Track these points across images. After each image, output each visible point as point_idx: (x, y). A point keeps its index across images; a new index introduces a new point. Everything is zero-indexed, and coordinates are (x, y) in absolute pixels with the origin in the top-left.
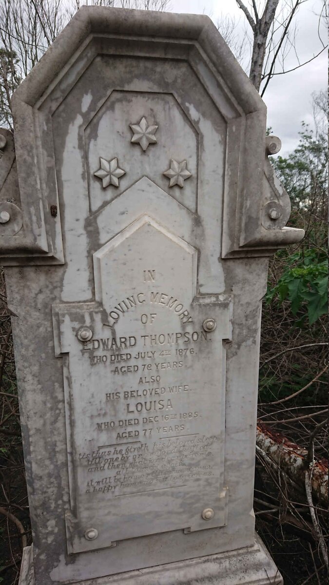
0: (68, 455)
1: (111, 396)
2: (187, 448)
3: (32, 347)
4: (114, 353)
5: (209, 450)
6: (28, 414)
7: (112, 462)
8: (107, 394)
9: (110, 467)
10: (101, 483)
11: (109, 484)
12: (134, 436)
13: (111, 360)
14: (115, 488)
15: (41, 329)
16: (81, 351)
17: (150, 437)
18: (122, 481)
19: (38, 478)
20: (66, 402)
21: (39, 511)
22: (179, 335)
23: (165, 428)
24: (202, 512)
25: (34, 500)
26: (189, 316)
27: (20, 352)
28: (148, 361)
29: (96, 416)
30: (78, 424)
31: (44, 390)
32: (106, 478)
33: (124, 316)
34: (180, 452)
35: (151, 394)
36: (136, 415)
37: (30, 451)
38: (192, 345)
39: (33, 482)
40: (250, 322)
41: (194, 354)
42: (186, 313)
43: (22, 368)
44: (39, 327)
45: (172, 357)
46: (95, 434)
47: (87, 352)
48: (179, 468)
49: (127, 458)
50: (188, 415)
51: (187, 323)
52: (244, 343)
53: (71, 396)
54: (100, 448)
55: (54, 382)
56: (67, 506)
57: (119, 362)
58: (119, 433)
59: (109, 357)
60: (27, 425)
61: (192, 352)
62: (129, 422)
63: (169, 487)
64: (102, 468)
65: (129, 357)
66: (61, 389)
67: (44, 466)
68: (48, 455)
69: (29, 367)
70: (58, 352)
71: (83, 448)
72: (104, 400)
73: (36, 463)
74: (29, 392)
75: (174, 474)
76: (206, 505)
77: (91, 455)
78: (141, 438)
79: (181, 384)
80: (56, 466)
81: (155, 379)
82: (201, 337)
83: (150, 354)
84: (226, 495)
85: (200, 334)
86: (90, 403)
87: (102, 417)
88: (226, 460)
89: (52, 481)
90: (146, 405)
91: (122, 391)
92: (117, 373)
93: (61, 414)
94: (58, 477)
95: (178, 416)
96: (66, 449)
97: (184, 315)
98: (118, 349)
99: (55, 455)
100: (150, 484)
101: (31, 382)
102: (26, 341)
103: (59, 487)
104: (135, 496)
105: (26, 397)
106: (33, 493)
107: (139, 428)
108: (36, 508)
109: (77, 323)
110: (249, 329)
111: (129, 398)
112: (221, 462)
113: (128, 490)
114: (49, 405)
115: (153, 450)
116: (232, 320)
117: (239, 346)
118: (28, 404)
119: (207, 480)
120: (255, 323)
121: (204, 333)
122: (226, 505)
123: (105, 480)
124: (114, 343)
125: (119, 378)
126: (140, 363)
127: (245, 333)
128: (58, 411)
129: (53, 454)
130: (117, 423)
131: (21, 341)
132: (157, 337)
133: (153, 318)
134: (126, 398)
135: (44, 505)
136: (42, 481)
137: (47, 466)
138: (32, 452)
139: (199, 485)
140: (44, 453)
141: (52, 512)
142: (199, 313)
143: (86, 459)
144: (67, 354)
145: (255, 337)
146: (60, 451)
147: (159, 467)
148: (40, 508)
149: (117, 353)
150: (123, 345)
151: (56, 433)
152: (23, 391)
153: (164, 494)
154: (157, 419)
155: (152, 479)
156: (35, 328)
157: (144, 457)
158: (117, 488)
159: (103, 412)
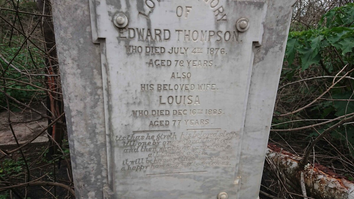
0: (107, 136)
1: (146, 86)
2: (210, 140)
3: (71, 29)
4: (149, 45)
5: (229, 144)
6: (70, 96)
7: (144, 146)
8: (142, 85)
9: (143, 150)
10: (134, 163)
11: (141, 164)
12: (165, 125)
13: (146, 52)
14: (146, 168)
15: (78, 11)
16: (118, 38)
17: (179, 127)
18: (153, 163)
19: (80, 155)
20: (104, 88)
21: (81, 184)
22: (212, 34)
23: (192, 121)
24: (218, 195)
25: (77, 174)
26: (224, 13)
27: (59, 34)
28: (181, 57)
29: (132, 104)
30: (115, 109)
31: (83, 75)
32: (139, 159)
33: (159, 5)
34: (203, 142)
35: (182, 89)
36: (167, 107)
37: (72, 130)
38: (224, 45)
39: (76, 158)
40: (280, 27)
41: (225, 54)
42: (221, 10)
43: (62, 51)
44: (76, 9)
45: (204, 55)
46: (130, 120)
47: (123, 40)
48: (201, 156)
49: (158, 143)
50: (213, 112)
51: (221, 21)
52: (272, 48)
53: (108, 82)
54: (135, 132)
55: (92, 69)
56: (105, 181)
57: (154, 54)
58: (151, 121)
59: (144, 48)
60: (69, 107)
61: (223, 52)
62: (161, 113)
63: (192, 171)
64: (136, 150)
65: (163, 51)
66: (100, 76)
67: (85, 145)
68: (88, 135)
69: (68, 50)
70: (95, 37)
71: (120, 131)
72: (139, 90)
73: (78, 141)
74: (69, 75)
75: (197, 161)
76: (222, 190)
77: (127, 138)
78: (170, 128)
79: (210, 82)
80: (96, 145)
81: (186, 76)
82: (233, 38)
83: (183, 50)
84: (239, 182)
85: (232, 34)
86: (126, 91)
87: (137, 105)
88: (242, 154)
89: (92, 158)
90: (176, 99)
91: (155, 84)
92: (151, 65)
93: (100, 100)
94: (98, 155)
95: (204, 112)
96: (105, 132)
97: (219, 12)
98: (153, 42)
99: (95, 136)
100: (176, 167)
101: (71, 65)
102: (65, 22)
103: (99, 163)
104: (163, 176)
105: (67, 80)
106: (75, 168)
107: (170, 118)
108: (78, 181)
109: (113, 7)
110: (278, 35)
111: (162, 91)
112: (238, 155)
113: (158, 170)
114: (89, 90)
115: (180, 139)
116: (264, 23)
117: (267, 51)
118: (68, 86)
119: (224, 169)
120: (285, 29)
121: (236, 33)
122: (238, 191)
123: (138, 161)
124: (149, 34)
125: (153, 70)
126: (173, 58)
127: (273, 39)
128: (97, 97)
129: (93, 134)
130: (150, 113)
131: (59, 22)
132: (191, 32)
133: (188, 11)
134: (159, 90)
135: (86, 179)
136: (84, 158)
137: (87, 145)
138: (74, 131)
139: (217, 172)
140: (85, 133)
141: (92, 185)
142: (234, 10)
143: (122, 141)
144: (104, 39)
145: (282, 44)
146: (100, 132)
147: (185, 154)
148: (82, 180)
149: (152, 45)
150: (158, 37)
151: (95, 116)
152: (64, 74)
153: (188, 177)
154: (185, 112)
155: (179, 164)
156: (73, 9)
157: (173, 144)
158: (148, 168)
159: (138, 101)
